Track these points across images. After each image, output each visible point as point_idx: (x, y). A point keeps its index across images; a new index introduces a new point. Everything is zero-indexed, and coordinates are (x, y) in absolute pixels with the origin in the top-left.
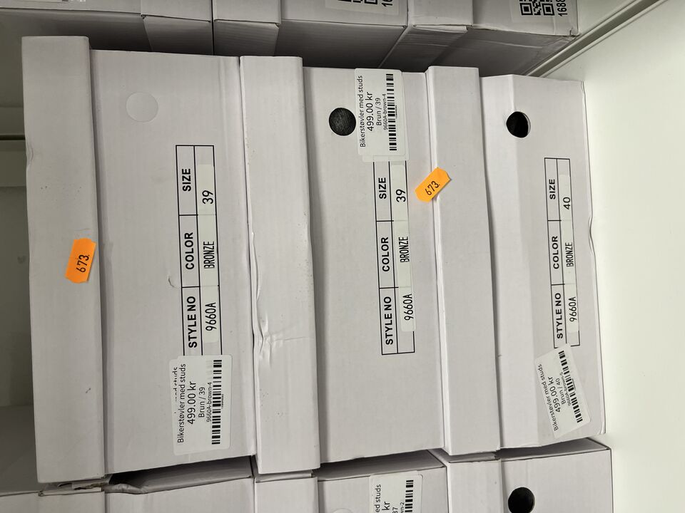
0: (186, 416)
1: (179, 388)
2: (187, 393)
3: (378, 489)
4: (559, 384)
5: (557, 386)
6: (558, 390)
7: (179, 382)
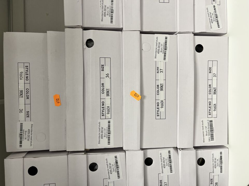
0: (103, 14)
1: (102, 6)
2: (104, 8)
3: (157, 38)
4: (213, 15)
5: (212, 16)
6: (212, 17)
7: (102, 5)
